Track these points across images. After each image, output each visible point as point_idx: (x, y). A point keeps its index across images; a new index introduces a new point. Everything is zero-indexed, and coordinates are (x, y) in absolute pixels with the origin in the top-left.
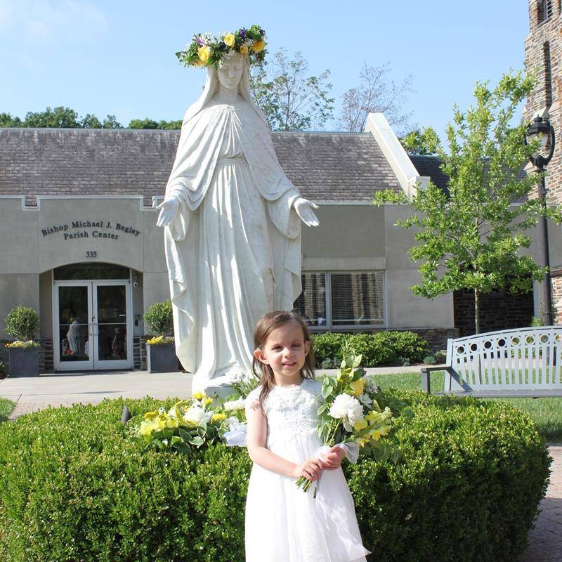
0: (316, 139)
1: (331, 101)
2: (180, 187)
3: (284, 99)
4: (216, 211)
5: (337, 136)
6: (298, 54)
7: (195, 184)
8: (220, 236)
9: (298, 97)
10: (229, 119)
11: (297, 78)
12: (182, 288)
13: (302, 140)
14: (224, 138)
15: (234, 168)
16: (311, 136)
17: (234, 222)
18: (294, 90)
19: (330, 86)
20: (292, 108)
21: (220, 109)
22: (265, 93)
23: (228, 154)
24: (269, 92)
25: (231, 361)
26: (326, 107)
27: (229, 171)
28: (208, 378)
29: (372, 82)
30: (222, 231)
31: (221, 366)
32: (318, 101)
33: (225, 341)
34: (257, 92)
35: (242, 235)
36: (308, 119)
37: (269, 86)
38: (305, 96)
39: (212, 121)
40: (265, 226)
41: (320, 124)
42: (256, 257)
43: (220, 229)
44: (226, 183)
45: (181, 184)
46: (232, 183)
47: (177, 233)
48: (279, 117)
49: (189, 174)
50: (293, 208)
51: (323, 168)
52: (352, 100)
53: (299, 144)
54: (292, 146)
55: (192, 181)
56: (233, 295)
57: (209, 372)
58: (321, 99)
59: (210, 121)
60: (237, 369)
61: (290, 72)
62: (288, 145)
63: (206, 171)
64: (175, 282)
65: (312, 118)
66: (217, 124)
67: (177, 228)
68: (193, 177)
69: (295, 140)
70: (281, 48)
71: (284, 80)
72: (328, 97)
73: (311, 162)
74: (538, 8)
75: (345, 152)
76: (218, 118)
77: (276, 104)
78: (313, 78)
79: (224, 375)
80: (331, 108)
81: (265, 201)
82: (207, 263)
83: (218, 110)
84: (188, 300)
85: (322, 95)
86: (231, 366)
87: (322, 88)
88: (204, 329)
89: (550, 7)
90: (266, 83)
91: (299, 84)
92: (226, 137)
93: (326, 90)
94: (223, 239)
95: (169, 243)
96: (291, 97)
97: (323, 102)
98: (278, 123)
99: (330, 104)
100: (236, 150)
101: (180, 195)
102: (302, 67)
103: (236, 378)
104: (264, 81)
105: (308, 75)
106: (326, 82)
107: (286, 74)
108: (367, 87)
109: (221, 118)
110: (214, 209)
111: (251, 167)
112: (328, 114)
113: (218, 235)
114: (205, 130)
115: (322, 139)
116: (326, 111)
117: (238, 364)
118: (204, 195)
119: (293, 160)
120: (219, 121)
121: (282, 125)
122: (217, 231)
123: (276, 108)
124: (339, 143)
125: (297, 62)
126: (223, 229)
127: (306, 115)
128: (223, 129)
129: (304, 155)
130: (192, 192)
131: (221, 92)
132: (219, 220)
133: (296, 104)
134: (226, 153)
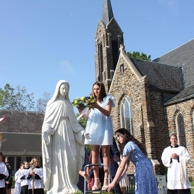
0: (30, 114)
1: (34, 102)
2: (49, 127)
3: (19, 101)
4: (60, 135)
5: (37, 113)
6: (24, 87)
7: (53, 126)
8: (61, 144)
9: (23, 100)
10: (63, 105)
11: (23, 95)
12: (48, 161)
13: (26, 113)
14: (62, 111)
15: (65, 121)
16: (29, 112)
17: (65, 139)
18: (22, 98)
19: (33, 98)
20: (21, 104)
21: (60, 102)
22: (13, 98)
23: (63, 117)
24: (14, 98)
25: (64, 186)
26: (32, 104)
27: (64, 122)
28: (57, 192)
29: (47, 97)
30: (62, 142)
31: (60, 188)
32: (29, 102)
33: (62, 179)
34: (10, 98)
35: (68, 143)
36: (26, 107)
37: (14, 96)
38: (25, 101)
39: (58, 105)
40: (74, 141)
41: (29, 109)
42: (72, 151)
43: (61, 141)
44: (63, 126)
45: (48, 126)
46: (65, 126)
47: (47, 142)
48: (17, 106)
49: (51, 122)
50: (83, 135)
51: (33, 123)
52: (40, 102)
53: (25, 115)
54: (23, 115)
55: (51, 125)
56: (65, 163)
57: (57, 190)
58: (30, 101)
59: (57, 105)
60: (66, 189)
61: (21, 93)
62: (22, 115)
63: (56, 122)
64: (46, 159)
65: (27, 107)
66: (60, 107)
67: (47, 140)
68: (52, 124)
69: (24, 114)
70: (19, 85)
71: (19, 95)
72: (33, 101)
73: (29, 121)
74: (99, 78)
75: (40, 118)
76: (60, 105)
77: (16, 102)
78: (28, 95)
79: (61, 191)
80: (33, 105)
81: (74, 132)
82: (56, 152)
83: (59, 102)
84: (50, 165)
85: (31, 100)
86: (64, 188)
87: (31, 98)
88: (54, 175)
89: (102, 78)
90: (14, 95)
91: (23, 96)
92: (63, 111)
93: (32, 99)
94: (62, 145)
95: (44, 145)
96: (21, 100)
97: (31, 103)
98: (16, 108)
99: (33, 104)
100: (66, 115)
101: (49, 129)
102: (25, 91)
103: (66, 192)
104: (13, 95)
105: (27, 94)
106: (32, 96)
107: (20, 93)
108: (45, 98)
109: (61, 105)
110: (59, 134)
111: (70, 121)
112: (32, 107)
113: (60, 144)
114: (55, 108)
115: (33, 114)
116: (32, 106)
117: (66, 187)
118: (56, 130)
119: (24, 120)
120: (60, 106)
121: (17, 109)
122: (60, 142)
123: (16, 103)
124: (38, 115)
125: (23, 89)
126: (62, 141)
127: (25, 106)
128: (61, 108)
129: (27, 119)
130: (52, 128)
131: (60, 96)
132: (61, 138)
133: (22, 102)
134: (63, 116)
